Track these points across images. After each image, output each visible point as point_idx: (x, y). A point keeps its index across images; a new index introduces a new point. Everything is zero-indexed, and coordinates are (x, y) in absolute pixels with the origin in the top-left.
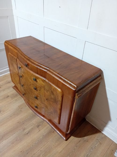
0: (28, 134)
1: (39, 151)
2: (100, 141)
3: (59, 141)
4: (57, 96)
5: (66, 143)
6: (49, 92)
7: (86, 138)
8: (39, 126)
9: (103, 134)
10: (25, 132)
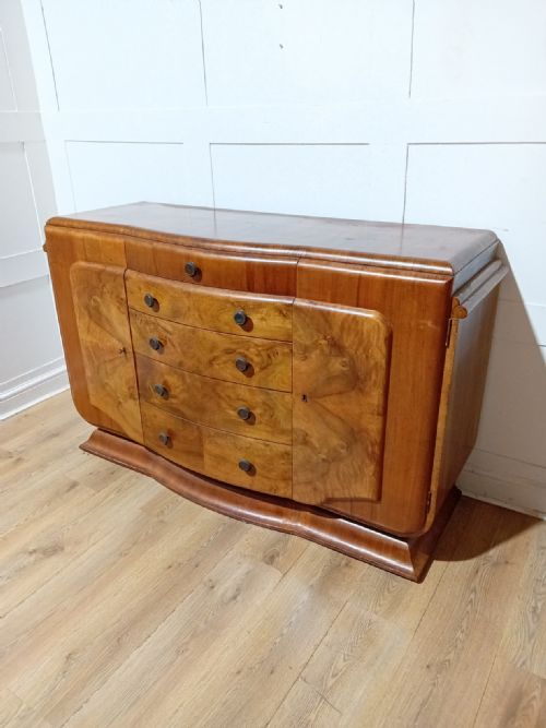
0: (239, 598)
1: (322, 646)
3: (389, 592)
4: (361, 350)
6: (318, 351)
7: (493, 553)
8: (273, 558)
10: (219, 593)
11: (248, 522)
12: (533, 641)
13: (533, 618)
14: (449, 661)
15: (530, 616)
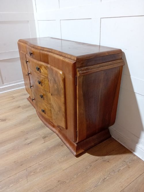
0: (29, 145)
1: (38, 164)
2: (129, 164)
3: (66, 157)
4: (59, 83)
5: (77, 160)
6: (52, 81)
7: (107, 157)
8: (45, 137)
9: (135, 155)
10: (26, 142)
11: (47, 126)
12: (95, 188)
13: (102, 181)
14: (66, 182)
15: (101, 180)
